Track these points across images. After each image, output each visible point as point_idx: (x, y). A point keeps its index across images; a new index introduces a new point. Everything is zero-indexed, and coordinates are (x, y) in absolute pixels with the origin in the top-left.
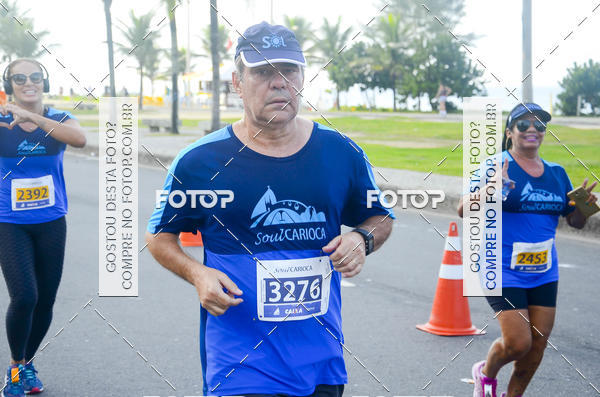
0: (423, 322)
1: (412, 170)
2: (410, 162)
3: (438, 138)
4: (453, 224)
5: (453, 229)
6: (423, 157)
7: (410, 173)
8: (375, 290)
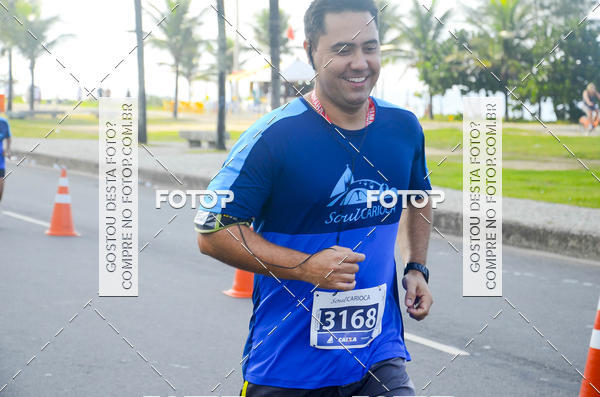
1: (537, 200)
2: (533, 189)
3: (570, 156)
6: (551, 182)
7: (535, 205)
8: (497, 361)
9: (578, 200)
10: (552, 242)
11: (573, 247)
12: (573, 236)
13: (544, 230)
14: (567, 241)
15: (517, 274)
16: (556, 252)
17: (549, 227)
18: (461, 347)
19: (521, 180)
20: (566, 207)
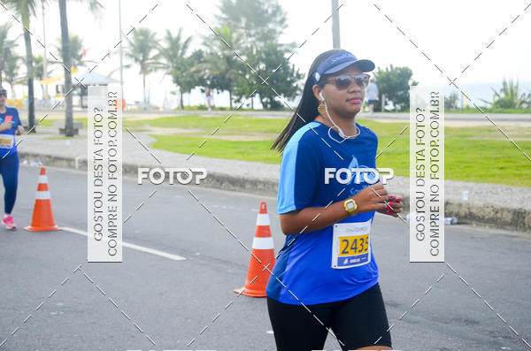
0: (240, 287)
1: (240, 159)
2: (239, 153)
3: (266, 132)
4: (263, 203)
5: (263, 207)
6: (252, 148)
7: (239, 163)
8: (202, 262)
9: (267, 159)
10: (248, 186)
11: (260, 189)
12: (260, 182)
13: (243, 179)
14: (257, 186)
15: (224, 207)
16: (250, 192)
17: (246, 177)
18: (181, 255)
19: (234, 147)
20: (259, 164)
